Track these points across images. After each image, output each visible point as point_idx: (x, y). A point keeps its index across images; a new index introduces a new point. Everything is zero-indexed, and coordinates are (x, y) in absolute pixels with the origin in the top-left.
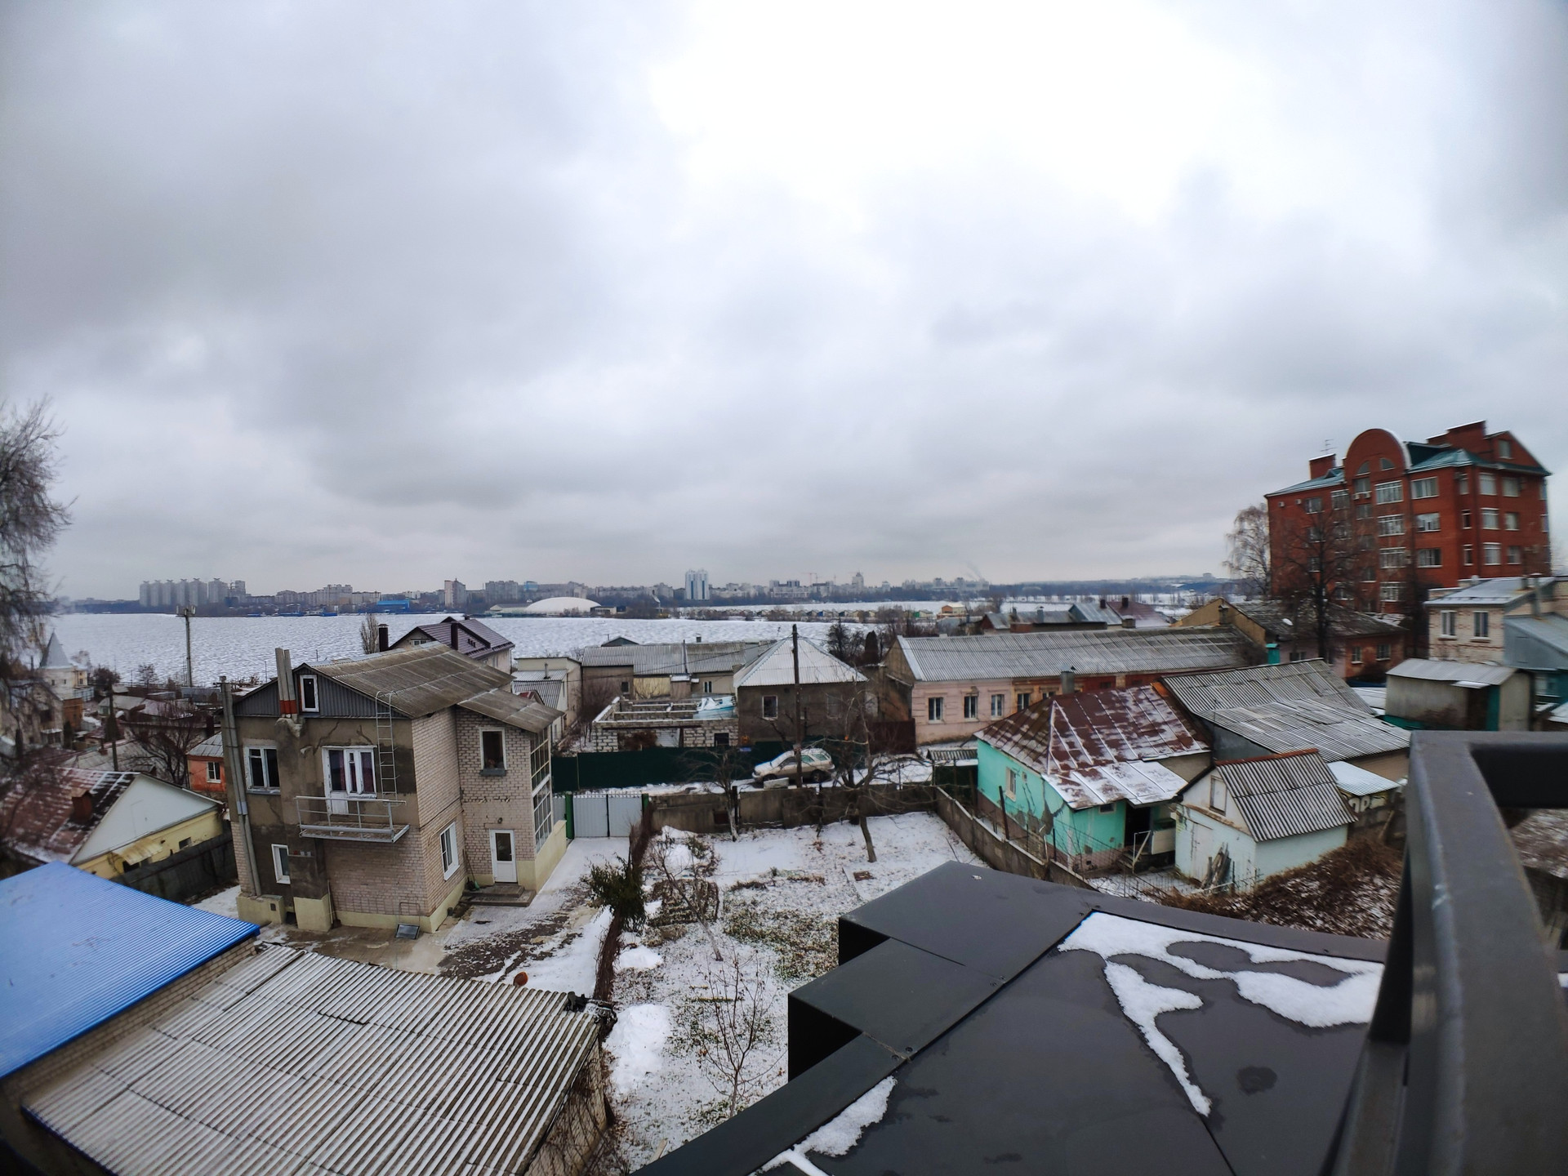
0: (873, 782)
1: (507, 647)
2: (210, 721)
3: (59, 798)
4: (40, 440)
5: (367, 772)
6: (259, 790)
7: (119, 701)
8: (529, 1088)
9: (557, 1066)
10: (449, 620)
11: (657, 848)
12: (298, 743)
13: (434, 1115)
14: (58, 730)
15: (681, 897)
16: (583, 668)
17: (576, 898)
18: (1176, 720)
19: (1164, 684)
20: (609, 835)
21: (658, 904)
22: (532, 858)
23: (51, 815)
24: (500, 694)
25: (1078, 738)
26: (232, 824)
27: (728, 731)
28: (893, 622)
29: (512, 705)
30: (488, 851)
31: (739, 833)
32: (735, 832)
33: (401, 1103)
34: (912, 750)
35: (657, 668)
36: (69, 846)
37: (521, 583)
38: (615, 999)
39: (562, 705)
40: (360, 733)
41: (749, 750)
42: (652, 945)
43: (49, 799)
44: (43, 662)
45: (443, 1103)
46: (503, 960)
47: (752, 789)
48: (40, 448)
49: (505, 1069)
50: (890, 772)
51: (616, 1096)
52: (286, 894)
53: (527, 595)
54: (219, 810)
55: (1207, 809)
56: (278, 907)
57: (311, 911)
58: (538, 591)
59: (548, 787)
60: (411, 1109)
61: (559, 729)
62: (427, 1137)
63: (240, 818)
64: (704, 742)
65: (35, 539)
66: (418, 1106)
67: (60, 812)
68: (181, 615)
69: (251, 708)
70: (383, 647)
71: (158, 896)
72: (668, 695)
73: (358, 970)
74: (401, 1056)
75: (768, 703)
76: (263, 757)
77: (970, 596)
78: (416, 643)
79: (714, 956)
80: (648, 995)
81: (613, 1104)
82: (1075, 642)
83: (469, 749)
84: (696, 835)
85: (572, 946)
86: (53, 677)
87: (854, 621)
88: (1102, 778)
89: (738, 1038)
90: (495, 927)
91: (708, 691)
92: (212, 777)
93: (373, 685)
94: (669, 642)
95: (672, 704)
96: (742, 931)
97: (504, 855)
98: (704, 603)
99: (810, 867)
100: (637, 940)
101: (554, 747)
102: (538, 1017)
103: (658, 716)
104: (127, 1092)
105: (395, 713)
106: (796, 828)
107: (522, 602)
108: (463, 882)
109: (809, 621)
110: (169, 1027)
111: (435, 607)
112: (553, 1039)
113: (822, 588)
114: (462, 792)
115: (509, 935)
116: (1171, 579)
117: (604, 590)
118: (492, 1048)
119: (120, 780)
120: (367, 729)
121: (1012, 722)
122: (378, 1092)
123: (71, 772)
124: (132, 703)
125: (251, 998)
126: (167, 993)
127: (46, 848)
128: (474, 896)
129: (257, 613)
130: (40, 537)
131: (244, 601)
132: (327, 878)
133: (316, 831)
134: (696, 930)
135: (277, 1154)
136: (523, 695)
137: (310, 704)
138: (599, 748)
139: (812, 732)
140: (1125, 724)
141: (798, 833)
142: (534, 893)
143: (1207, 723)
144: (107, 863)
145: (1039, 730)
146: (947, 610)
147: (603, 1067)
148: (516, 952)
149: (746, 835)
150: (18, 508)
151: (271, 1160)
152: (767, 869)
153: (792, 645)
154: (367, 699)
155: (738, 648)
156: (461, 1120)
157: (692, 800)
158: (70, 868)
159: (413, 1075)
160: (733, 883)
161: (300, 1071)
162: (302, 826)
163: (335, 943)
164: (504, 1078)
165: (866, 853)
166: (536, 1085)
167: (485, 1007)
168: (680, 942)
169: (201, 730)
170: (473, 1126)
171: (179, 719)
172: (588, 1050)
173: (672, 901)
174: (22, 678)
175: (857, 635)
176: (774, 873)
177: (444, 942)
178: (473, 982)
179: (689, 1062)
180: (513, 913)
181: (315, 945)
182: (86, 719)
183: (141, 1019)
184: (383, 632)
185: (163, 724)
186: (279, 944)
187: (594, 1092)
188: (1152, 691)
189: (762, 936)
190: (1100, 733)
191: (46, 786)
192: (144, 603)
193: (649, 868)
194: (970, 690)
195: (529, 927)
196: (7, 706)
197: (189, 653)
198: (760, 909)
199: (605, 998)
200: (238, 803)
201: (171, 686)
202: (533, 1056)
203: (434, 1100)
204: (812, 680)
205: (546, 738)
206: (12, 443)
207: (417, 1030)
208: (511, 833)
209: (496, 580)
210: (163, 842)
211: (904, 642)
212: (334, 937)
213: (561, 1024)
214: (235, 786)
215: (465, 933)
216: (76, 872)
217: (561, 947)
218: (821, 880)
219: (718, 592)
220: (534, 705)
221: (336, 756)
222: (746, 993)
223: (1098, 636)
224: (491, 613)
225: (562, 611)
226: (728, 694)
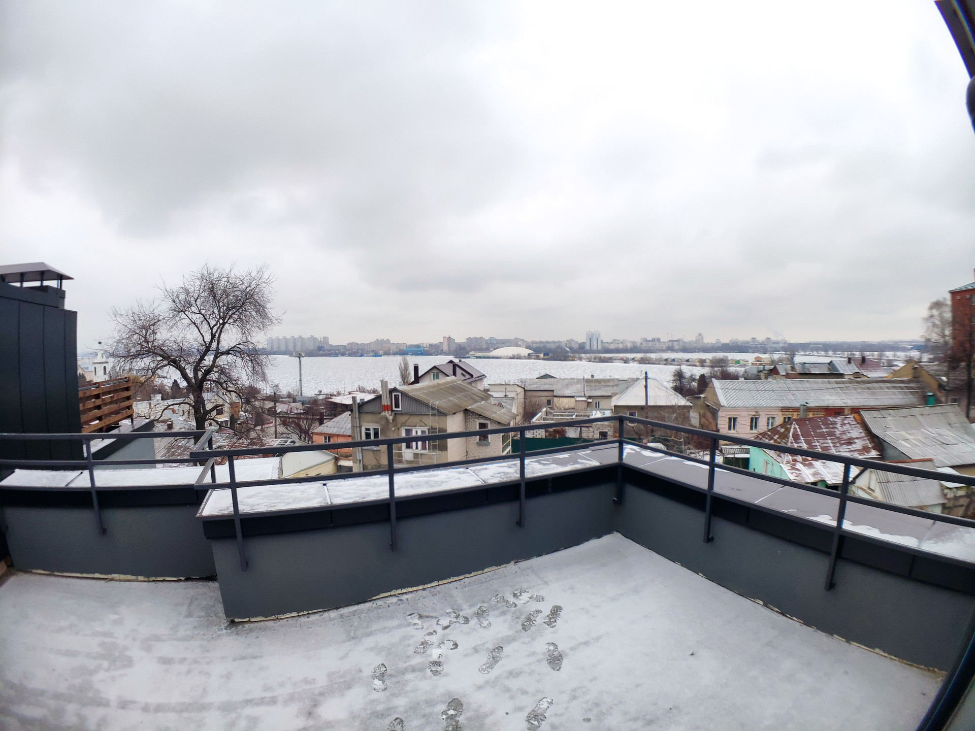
1: (482, 377)
10: (449, 361)
12: (390, 426)
16: (525, 391)
18: (864, 437)
19: (860, 415)
24: (486, 404)
25: (804, 444)
27: (607, 431)
29: (493, 410)
35: (568, 393)
37: (487, 338)
39: (514, 411)
40: (421, 421)
53: (490, 345)
55: (866, 488)
58: (497, 343)
63: (358, 461)
64: (593, 435)
68: (294, 356)
69: (366, 408)
72: (574, 409)
75: (632, 415)
76: (372, 432)
77: (776, 350)
82: (822, 386)
88: (814, 468)
91: (597, 407)
93: (428, 398)
95: (576, 414)
98: (598, 352)
105: (439, 411)
107: (487, 349)
109: (666, 365)
111: (437, 352)
113: (675, 343)
116: (906, 342)
117: (536, 343)
120: (425, 419)
121: (769, 433)
129: (336, 355)
131: (329, 348)
136: (497, 404)
137: (397, 406)
138: (535, 436)
140: (834, 437)
143: (881, 440)
145: (783, 439)
146: (758, 359)
153: (645, 383)
154: (426, 405)
175: (693, 376)
184: (416, 368)
188: (852, 419)
190: (818, 442)
192: (269, 349)
194: (754, 414)
197: (300, 378)
204: (657, 404)
209: (472, 336)
219: (607, 345)
220: (502, 410)
221: (408, 432)
223: (837, 383)
224: (470, 356)
225: (511, 355)
226: (609, 409)
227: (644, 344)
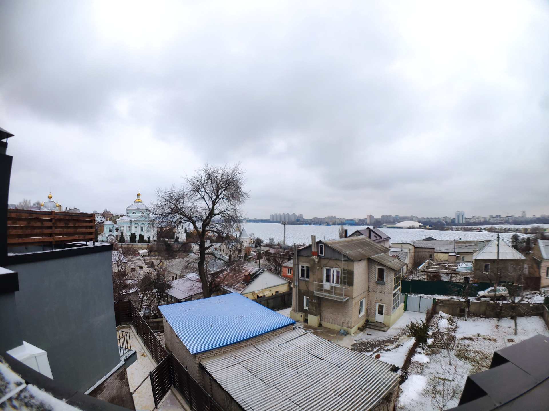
0: (523, 302)
1: (388, 239)
2: (290, 256)
3: (241, 275)
4: (239, 174)
5: (338, 277)
6: (303, 279)
7: (262, 248)
8: (370, 394)
9: (382, 389)
10: (368, 228)
11: (436, 319)
12: (316, 265)
13: (335, 395)
14: (243, 255)
15: (442, 339)
16: (415, 248)
17: (403, 332)
20: (419, 312)
21: (433, 340)
22: (390, 315)
23: (237, 279)
24: (385, 255)
26: (293, 288)
27: (469, 277)
28: (536, 233)
29: (389, 260)
30: (375, 310)
31: (468, 318)
32: (466, 317)
33: (326, 388)
34: (538, 290)
35: (444, 250)
36: (241, 288)
37: (393, 216)
38: (409, 371)
39: (407, 261)
40: (337, 264)
41: (477, 285)
42: (427, 355)
43: (237, 274)
44: (240, 236)
45: (340, 392)
46: (373, 348)
47: (476, 301)
48: (239, 176)
49: (364, 386)
50: (529, 298)
51: (399, 405)
52: (306, 313)
53: (396, 220)
54: (289, 283)
56: (303, 316)
57: (313, 320)
58: (400, 219)
59: (399, 291)
60: (329, 391)
61: (405, 270)
62: (331, 401)
63: (296, 287)
64: (459, 280)
65: (239, 202)
66: (331, 391)
67: (240, 278)
68: (282, 224)
69: (302, 253)
70: (346, 236)
71: (266, 307)
72: (447, 261)
73: (324, 342)
74: (330, 373)
75: (486, 266)
76: (305, 268)
78: (357, 236)
79: (449, 363)
80: (421, 372)
81: (397, 408)
83: (373, 273)
84: (452, 316)
85: (398, 349)
86: (243, 240)
87: (522, 233)
89: (448, 395)
90: (373, 337)
91: (463, 260)
92: (288, 273)
93: (342, 249)
94: (449, 240)
95: (448, 264)
96: (462, 355)
97: (381, 312)
98: (463, 224)
99: (492, 335)
100: (422, 352)
101: (403, 276)
102: (380, 371)
103: (443, 269)
104: (239, 364)
105: (349, 258)
106: (490, 319)
107: (394, 223)
108: (365, 319)
110: (259, 347)
111: (363, 224)
112: (383, 380)
113: (510, 218)
114: (369, 288)
115: (377, 341)
117: (424, 219)
118: (362, 378)
119: (260, 271)
120: (339, 263)
122: (320, 383)
123: (245, 267)
124: (266, 249)
125: (287, 343)
126: (261, 337)
127: (234, 288)
128: (368, 325)
129: (306, 224)
130: (240, 201)
131: (303, 220)
132: (320, 310)
133: (319, 294)
134: (445, 352)
135: (280, 394)
136: (393, 256)
137: (321, 253)
138: (420, 279)
139: (502, 280)
141: (490, 321)
142: (389, 328)
144: (252, 295)
147: (398, 394)
148: (378, 347)
149: (470, 319)
150: (233, 193)
151: (277, 395)
152: (475, 333)
153: (497, 243)
154: (340, 253)
155: (476, 243)
156: (344, 399)
157: (452, 302)
158: (240, 295)
159: (333, 380)
160: (462, 337)
161: (297, 370)
162: (315, 292)
163: (319, 331)
164: (363, 389)
165: (514, 331)
166: (373, 394)
167: (363, 363)
168: (438, 355)
169: (287, 258)
170: (347, 402)
171: (280, 255)
172: (394, 386)
173: (438, 340)
174: (233, 240)
175: (523, 239)
176: (479, 335)
177: (355, 339)
178: (361, 354)
179: (428, 400)
180: (380, 333)
181: (312, 331)
182: (252, 252)
183: (251, 343)
184: (346, 232)
185: (275, 256)
186: (301, 328)
187: (392, 401)
189: (468, 359)
191: (236, 271)
192: (271, 220)
193: (432, 326)
195: (385, 339)
196: (228, 247)
197: (285, 235)
198: (470, 348)
199: (406, 370)
200: (296, 282)
201: (279, 245)
202: (375, 384)
203: (337, 390)
204: (504, 258)
205: (400, 273)
206: (230, 175)
207: (338, 366)
208: (384, 305)
209: (385, 215)
210: (270, 291)
211: (541, 242)
212: (319, 329)
213: (388, 375)
214: (295, 276)
215: (363, 337)
216: (242, 296)
217: (395, 348)
218: (495, 340)
219: (468, 220)
220: (397, 260)
221: (328, 271)
222: (456, 379)
224: (383, 226)
225: (408, 226)
226: (470, 262)
227: (491, 219)
